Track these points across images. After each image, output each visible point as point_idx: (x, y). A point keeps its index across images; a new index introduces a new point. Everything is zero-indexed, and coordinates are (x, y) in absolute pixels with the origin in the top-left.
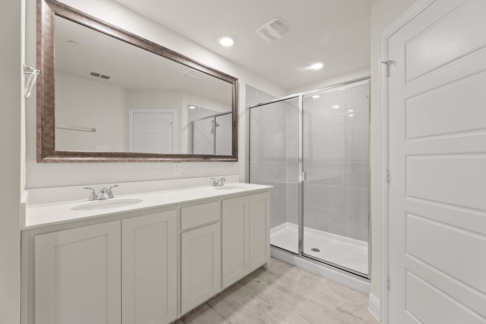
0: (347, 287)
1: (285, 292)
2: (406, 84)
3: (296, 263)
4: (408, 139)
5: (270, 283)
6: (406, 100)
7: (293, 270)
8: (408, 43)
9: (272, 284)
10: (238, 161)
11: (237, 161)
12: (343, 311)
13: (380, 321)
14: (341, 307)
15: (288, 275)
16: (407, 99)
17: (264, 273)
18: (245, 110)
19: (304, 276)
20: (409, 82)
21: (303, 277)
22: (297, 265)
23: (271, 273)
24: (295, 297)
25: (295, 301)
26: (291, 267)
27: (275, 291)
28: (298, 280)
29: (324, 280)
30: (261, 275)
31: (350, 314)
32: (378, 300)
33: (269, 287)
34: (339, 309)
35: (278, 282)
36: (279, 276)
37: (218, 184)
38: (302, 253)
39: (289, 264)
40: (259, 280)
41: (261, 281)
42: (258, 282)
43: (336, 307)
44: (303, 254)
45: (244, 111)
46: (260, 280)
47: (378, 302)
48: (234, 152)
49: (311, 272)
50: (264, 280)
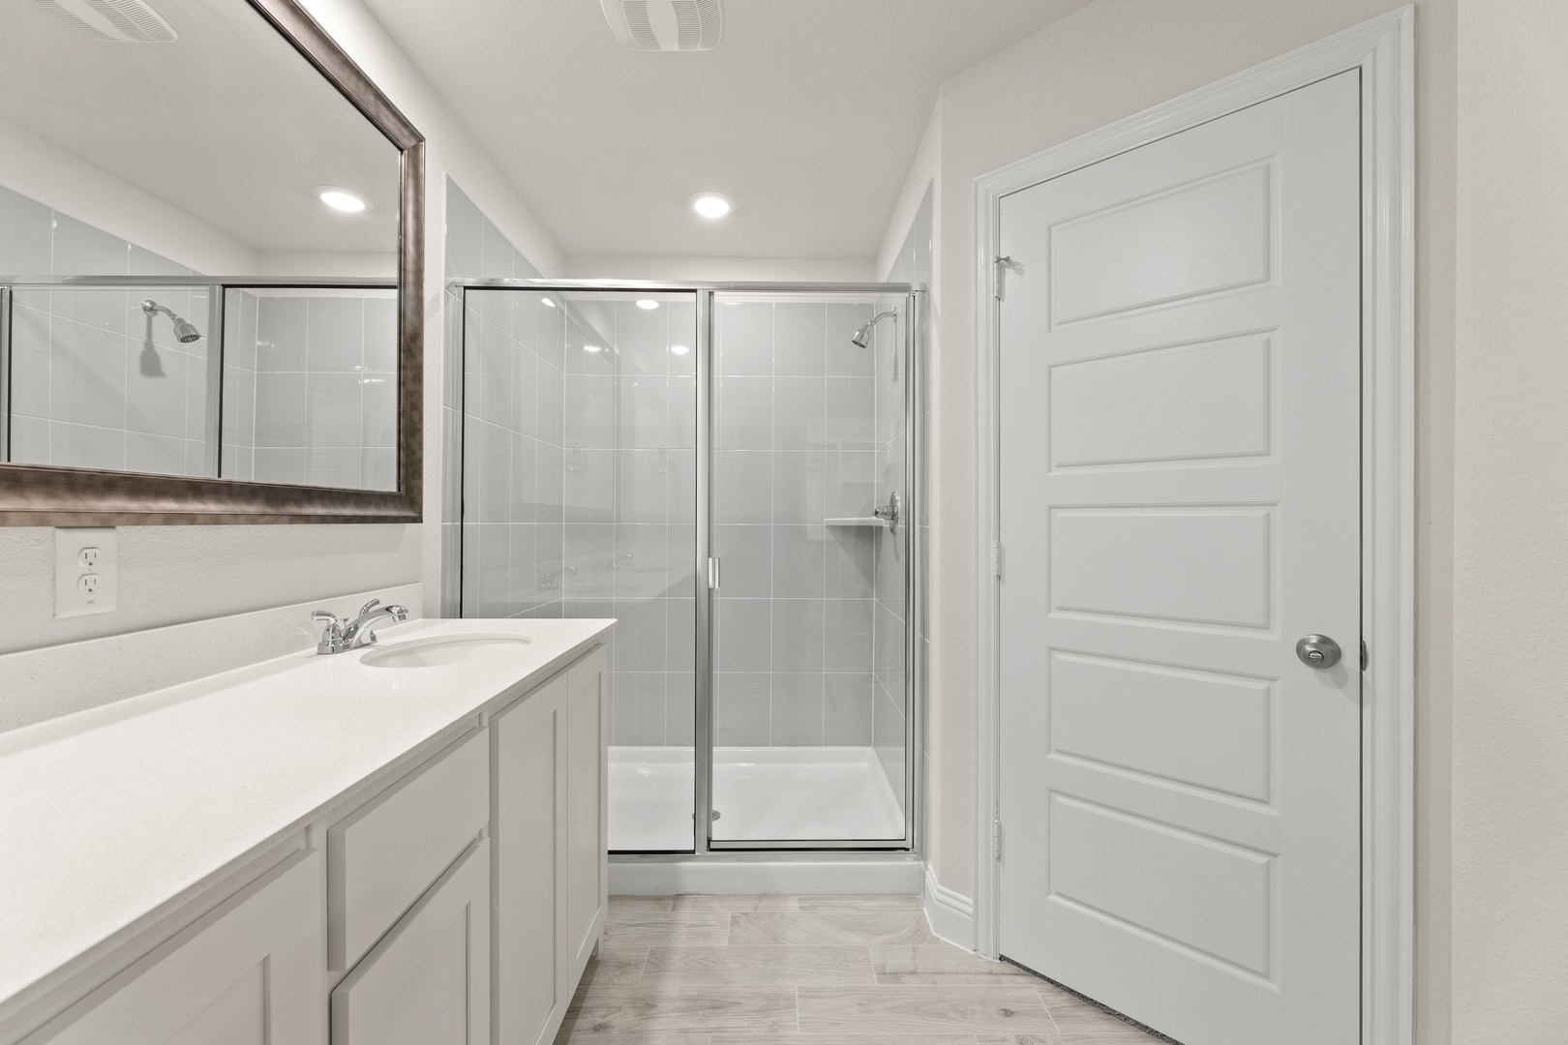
0: (855, 895)
1: (721, 1011)
2: (1050, 330)
3: (688, 886)
4: (1057, 466)
5: (646, 1006)
6: (1050, 367)
7: (686, 914)
8: (1057, 227)
9: (653, 1006)
10: (422, 522)
11: (418, 519)
12: (896, 976)
13: (973, 953)
14: (884, 967)
15: (682, 941)
16: (1054, 366)
17: (595, 979)
18: (446, 295)
19: (735, 921)
20: (1058, 324)
21: (732, 925)
22: (692, 892)
23: (624, 966)
24: (760, 1011)
25: (770, 1023)
26: (673, 909)
27: (684, 1031)
28: (724, 943)
29: (792, 906)
30: (589, 994)
31: (914, 973)
32: (964, 898)
33: (656, 1025)
34: (882, 973)
35: (672, 987)
36: (658, 962)
37: (354, 640)
38: (709, 841)
39: (659, 899)
40: (600, 1021)
41: (608, 1018)
42: (599, 1028)
43: (875, 976)
44: (713, 845)
45: (438, 294)
46: (603, 1017)
47: (967, 904)
48: (407, 476)
49: (745, 896)
50: (619, 1008)
